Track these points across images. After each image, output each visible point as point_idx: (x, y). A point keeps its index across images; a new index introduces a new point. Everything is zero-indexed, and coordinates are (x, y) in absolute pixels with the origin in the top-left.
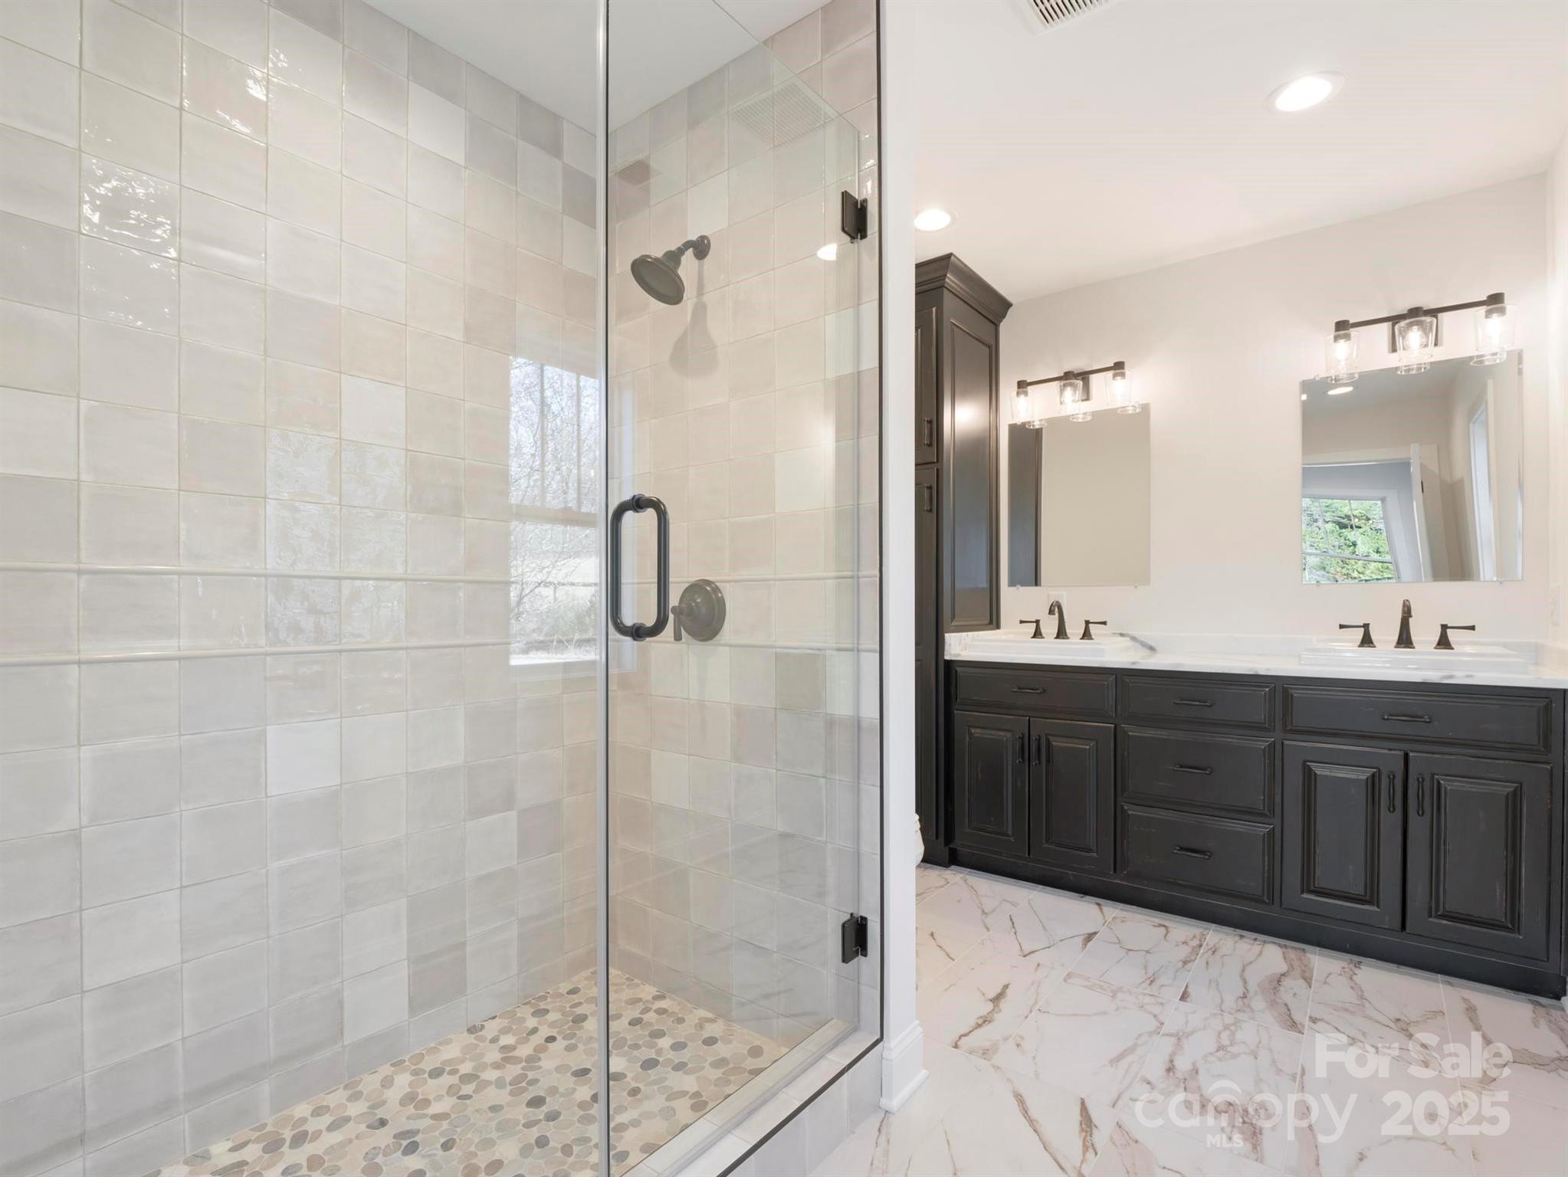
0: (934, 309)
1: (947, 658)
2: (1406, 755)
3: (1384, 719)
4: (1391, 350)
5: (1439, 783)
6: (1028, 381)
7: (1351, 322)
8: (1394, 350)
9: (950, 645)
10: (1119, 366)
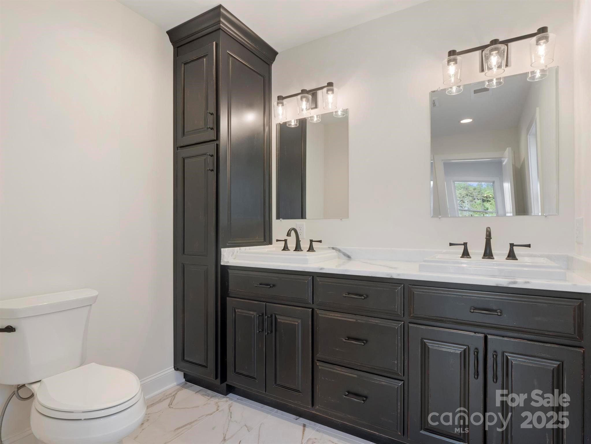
0: (214, 43)
1: (222, 264)
2: (486, 338)
3: (471, 312)
4: (481, 70)
5: (507, 359)
6: (284, 96)
7: (457, 51)
8: (482, 70)
9: (224, 255)
10: (330, 84)
